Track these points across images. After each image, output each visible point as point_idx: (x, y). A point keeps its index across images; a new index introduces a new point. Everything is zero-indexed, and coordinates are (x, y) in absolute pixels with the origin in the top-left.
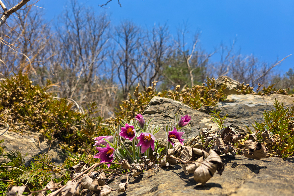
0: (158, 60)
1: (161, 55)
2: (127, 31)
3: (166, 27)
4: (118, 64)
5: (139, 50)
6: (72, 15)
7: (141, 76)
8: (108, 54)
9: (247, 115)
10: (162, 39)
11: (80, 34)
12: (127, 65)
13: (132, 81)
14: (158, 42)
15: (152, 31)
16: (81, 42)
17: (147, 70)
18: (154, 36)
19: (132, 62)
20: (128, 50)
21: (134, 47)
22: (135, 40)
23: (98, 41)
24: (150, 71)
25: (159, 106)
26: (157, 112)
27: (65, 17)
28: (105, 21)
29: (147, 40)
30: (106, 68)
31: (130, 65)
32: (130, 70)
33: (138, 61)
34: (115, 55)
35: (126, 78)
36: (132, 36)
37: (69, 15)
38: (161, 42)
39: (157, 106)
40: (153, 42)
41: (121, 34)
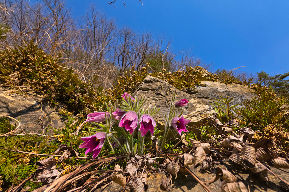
0: (144, 54)
1: (146, 51)
2: (126, 34)
3: (151, 34)
4: (119, 54)
5: (132, 47)
6: (91, 17)
7: (132, 63)
8: (113, 47)
9: (218, 98)
10: (147, 41)
11: (95, 31)
12: (124, 55)
13: (126, 66)
14: (145, 43)
15: (142, 35)
16: (96, 36)
17: (136, 60)
18: (143, 39)
19: (127, 54)
20: (126, 46)
21: (129, 44)
22: (130, 40)
23: (107, 37)
24: (138, 61)
25: (152, 84)
26: (151, 89)
27: (86, 18)
28: (112, 25)
29: (138, 41)
30: (110, 55)
31: (126, 55)
32: (126, 58)
33: (131, 54)
34: (117, 48)
35: (123, 63)
36: (129, 37)
37: (89, 17)
38: (147, 44)
39: (150, 84)
40: (142, 43)
41: (122, 35)
